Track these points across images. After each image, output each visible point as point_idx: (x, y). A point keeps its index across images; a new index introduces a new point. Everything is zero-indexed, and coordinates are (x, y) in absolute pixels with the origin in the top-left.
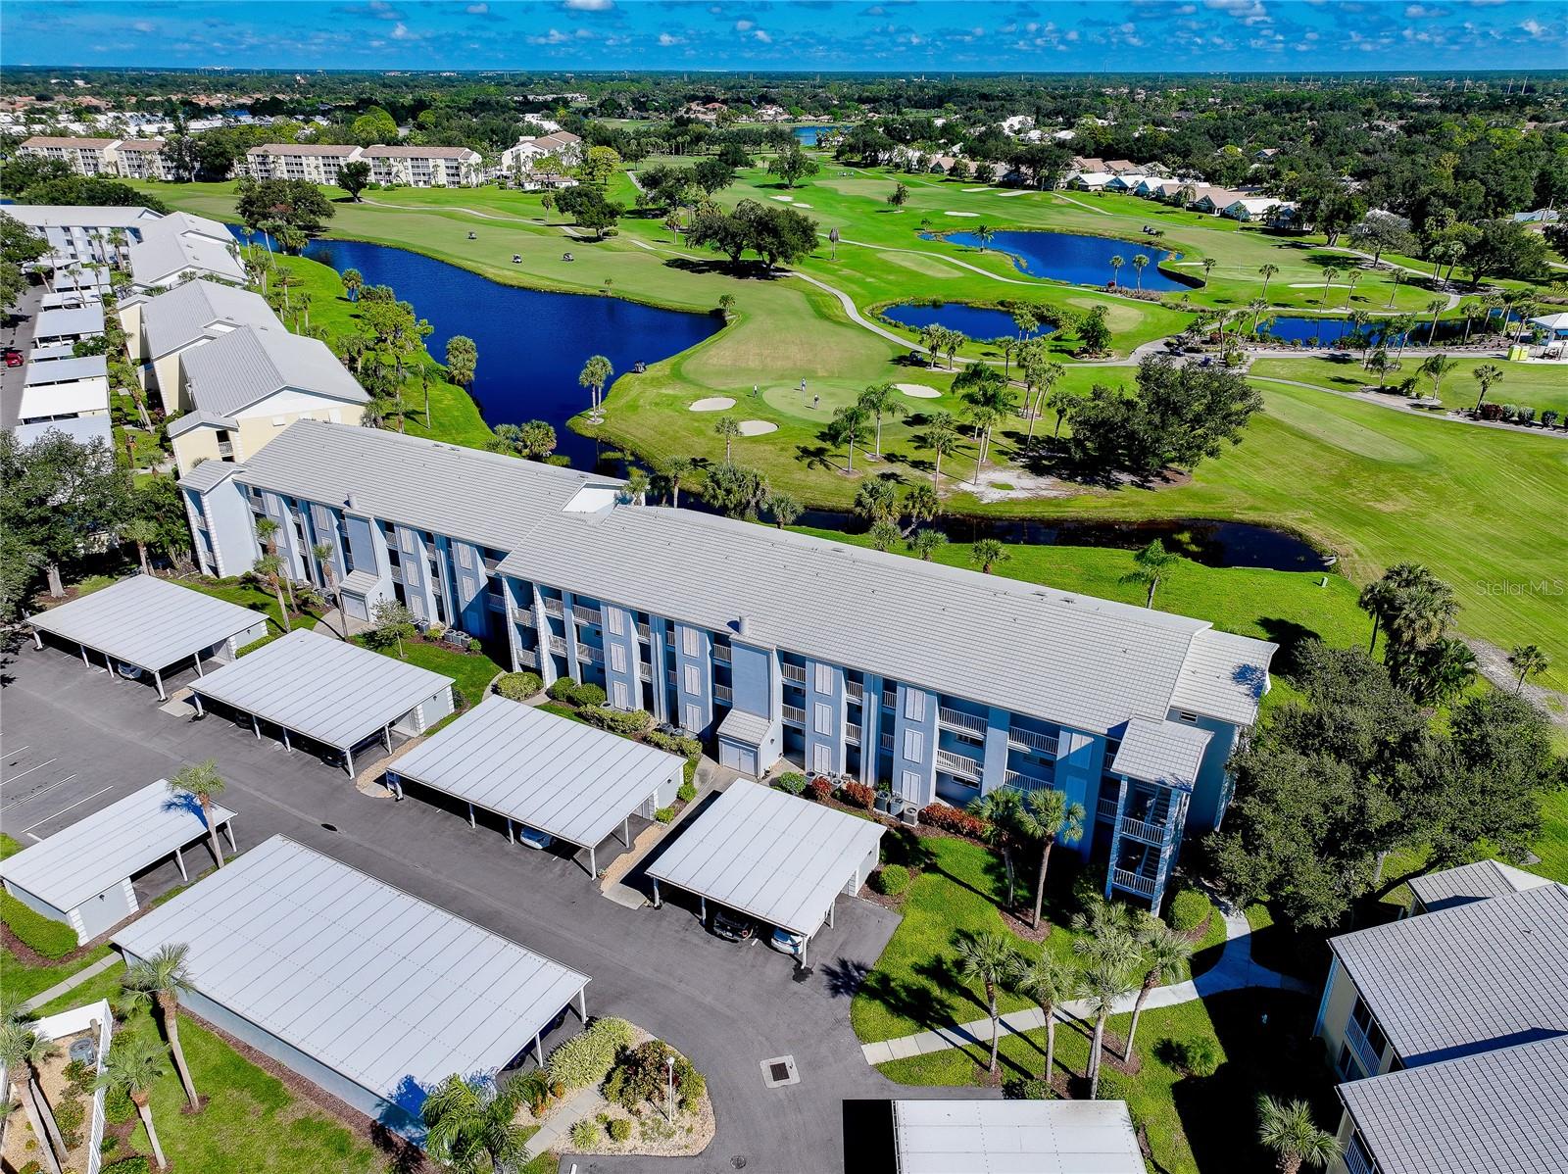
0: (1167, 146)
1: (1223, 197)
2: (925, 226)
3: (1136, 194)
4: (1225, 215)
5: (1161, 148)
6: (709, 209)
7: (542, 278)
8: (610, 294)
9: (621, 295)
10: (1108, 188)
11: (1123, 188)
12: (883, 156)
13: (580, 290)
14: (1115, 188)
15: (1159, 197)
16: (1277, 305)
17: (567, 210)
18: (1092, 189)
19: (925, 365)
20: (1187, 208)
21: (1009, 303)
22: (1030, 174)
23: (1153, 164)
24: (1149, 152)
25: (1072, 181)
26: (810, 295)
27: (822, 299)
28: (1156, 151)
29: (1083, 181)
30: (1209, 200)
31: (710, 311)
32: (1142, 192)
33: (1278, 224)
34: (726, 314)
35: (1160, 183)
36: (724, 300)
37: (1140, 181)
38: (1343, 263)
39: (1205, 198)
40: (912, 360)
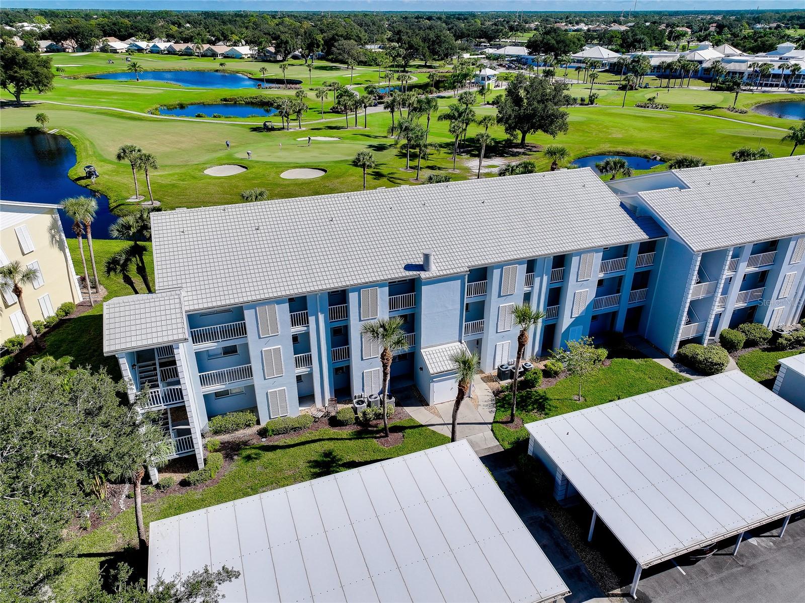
0: (136, 28)
1: (221, 48)
2: (59, 73)
3: (152, 52)
4: (226, 56)
5: (132, 29)
10: (129, 51)
11: (140, 50)
14: (135, 50)
15: (171, 52)
16: (360, 84)
18: (120, 51)
19: (279, 129)
20: (198, 56)
21: (230, 99)
22: (69, 44)
23: (133, 38)
24: (126, 31)
25: (104, 47)
26: (85, 111)
27: (106, 111)
28: (131, 31)
29: (112, 47)
30: (212, 50)
31: (25, 130)
32: (155, 51)
33: (263, 57)
34: (46, 130)
35: (168, 45)
36: (40, 118)
37: (151, 45)
38: (331, 69)
39: (208, 49)
40: (267, 129)
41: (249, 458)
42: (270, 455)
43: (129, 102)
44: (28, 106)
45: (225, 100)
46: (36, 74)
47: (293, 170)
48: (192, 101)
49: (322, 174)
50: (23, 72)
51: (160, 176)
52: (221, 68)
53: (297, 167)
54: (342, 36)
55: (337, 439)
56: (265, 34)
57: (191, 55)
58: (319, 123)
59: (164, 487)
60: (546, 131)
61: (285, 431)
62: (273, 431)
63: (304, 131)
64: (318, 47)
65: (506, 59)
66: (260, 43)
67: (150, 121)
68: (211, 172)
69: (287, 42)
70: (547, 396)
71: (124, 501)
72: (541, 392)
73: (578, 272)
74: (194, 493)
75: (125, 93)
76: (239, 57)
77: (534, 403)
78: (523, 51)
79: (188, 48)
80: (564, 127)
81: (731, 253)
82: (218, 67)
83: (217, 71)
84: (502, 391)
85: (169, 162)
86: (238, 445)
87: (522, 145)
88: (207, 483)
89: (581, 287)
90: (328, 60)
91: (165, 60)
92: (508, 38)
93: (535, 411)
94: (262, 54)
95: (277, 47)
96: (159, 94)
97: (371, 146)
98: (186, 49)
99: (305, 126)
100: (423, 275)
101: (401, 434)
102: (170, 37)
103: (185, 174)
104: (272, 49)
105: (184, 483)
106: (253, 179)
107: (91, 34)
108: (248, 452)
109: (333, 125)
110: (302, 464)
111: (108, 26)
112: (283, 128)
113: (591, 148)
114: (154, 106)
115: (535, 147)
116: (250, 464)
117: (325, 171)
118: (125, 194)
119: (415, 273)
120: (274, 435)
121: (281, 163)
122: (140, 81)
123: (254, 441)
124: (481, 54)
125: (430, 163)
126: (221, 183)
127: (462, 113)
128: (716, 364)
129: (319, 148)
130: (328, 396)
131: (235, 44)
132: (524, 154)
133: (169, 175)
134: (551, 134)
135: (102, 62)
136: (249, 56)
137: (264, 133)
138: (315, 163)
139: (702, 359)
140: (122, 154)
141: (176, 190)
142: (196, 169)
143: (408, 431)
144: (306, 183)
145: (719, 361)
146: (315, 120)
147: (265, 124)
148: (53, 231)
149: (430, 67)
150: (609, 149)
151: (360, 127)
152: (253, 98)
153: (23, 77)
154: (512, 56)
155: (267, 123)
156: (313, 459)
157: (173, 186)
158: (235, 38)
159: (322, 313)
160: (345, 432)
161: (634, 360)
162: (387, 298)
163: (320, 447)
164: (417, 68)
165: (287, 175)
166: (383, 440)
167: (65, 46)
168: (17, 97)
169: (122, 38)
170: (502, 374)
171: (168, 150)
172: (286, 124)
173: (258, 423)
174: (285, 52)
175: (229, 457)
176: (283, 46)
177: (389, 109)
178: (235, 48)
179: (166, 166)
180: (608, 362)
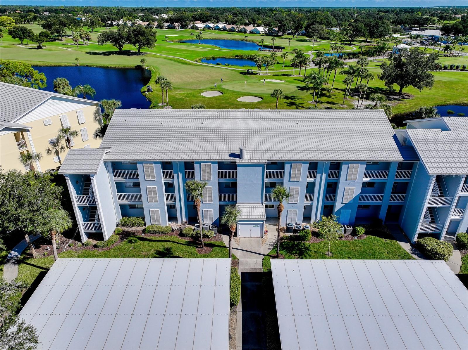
0: (211, 16)
1: (250, 28)
2: (166, 39)
3: (215, 29)
4: (251, 32)
5: (209, 17)
6: (86, 34)
7: (38, 61)
8: (78, 65)
9: (86, 64)
10: (204, 29)
11: (210, 28)
12: (114, 23)
13: (63, 65)
14: (207, 28)
15: (224, 29)
16: (315, 51)
17: (17, 37)
18: (200, 29)
19: (255, 74)
20: (237, 32)
21: (240, 56)
22: (177, 25)
23: (209, 22)
24: (206, 18)
25: (193, 26)
26: (166, 58)
27: (175, 59)
28: (208, 18)
29: (196, 26)
30: (245, 29)
31: (135, 66)
32: (217, 29)
33: (271, 34)
34: (144, 67)
35: (223, 25)
36: (143, 61)
37: (215, 25)
38: (306, 41)
39: (243, 28)
40: (248, 73)
41: (130, 242)
42: (140, 243)
43: (190, 55)
44: (143, 55)
45: (237, 56)
46: (148, 39)
47: (247, 97)
48: (220, 56)
49: (260, 100)
50: (142, 38)
51: (179, 94)
52: (245, 39)
53: (249, 95)
54: (318, 22)
55: (177, 243)
56: (276, 20)
57: (234, 31)
58: (279, 72)
59: (85, 245)
60: (415, 86)
61: (154, 232)
62: (148, 231)
63: (268, 76)
64: (302, 28)
65: (423, 38)
66: (272, 25)
67: (193, 65)
68: (204, 94)
69: (285, 25)
70: (310, 248)
71: (67, 247)
72: (307, 245)
73: (347, 175)
74: (96, 252)
75: (189, 50)
76: (258, 33)
77: (298, 250)
78: (438, 33)
79: (233, 28)
80: (429, 84)
81: (464, 179)
82: (243, 38)
83: (243, 40)
84: (283, 239)
85: (188, 87)
86: (130, 234)
87: (400, 94)
88: (105, 248)
89: (349, 185)
90: (307, 36)
91: (219, 34)
92: (434, 24)
93: (296, 255)
94: (270, 32)
95: (279, 28)
96: (206, 51)
97: (298, 87)
98: (232, 28)
99: (270, 73)
100: (238, 161)
101: (211, 248)
102: (227, 22)
103: (191, 94)
104: (276, 29)
105: (95, 246)
106: (223, 99)
107: (187, 20)
108: (132, 238)
109: (287, 74)
110: (153, 251)
111: (198, 15)
112: (258, 74)
113: (450, 100)
114: (200, 58)
115: (408, 96)
116: (129, 244)
117: (262, 98)
118: (159, 101)
119: (234, 158)
120: (149, 233)
121: (241, 92)
122: (201, 44)
123: (138, 234)
124: (408, 34)
125: (329, 100)
126: (205, 100)
127: (356, 71)
128: (439, 254)
129: (268, 86)
130: (184, 219)
131: (258, 26)
132: (398, 100)
133: (184, 94)
134: (419, 88)
135: (189, 34)
136: (264, 32)
137: (246, 75)
138: (260, 94)
139: (429, 248)
140: (158, 81)
141: (182, 102)
142: (198, 92)
143: (216, 248)
144: (247, 105)
145: (442, 253)
146: (278, 70)
147: (248, 71)
148: (96, 115)
149: (369, 42)
150: (464, 102)
151: (302, 76)
152: (252, 56)
153: (141, 41)
154: (429, 36)
155: (249, 70)
156: (160, 250)
157: (182, 99)
158: (260, 22)
159: (181, 173)
160: (183, 240)
161: (383, 239)
162: (217, 171)
163: (166, 245)
164: (361, 42)
165: (241, 99)
166: (200, 249)
167: (175, 25)
168: (139, 50)
169: (204, 22)
170: (289, 229)
171: (192, 80)
172: (259, 71)
173: (145, 225)
174: (283, 31)
175: (122, 239)
176: (283, 27)
177: (318, 66)
178: (257, 28)
179: (186, 89)
180: (364, 237)
